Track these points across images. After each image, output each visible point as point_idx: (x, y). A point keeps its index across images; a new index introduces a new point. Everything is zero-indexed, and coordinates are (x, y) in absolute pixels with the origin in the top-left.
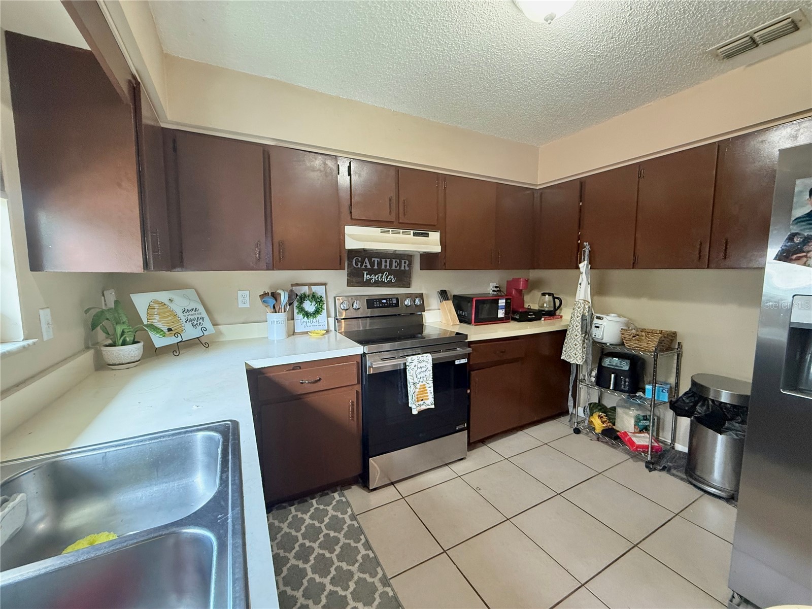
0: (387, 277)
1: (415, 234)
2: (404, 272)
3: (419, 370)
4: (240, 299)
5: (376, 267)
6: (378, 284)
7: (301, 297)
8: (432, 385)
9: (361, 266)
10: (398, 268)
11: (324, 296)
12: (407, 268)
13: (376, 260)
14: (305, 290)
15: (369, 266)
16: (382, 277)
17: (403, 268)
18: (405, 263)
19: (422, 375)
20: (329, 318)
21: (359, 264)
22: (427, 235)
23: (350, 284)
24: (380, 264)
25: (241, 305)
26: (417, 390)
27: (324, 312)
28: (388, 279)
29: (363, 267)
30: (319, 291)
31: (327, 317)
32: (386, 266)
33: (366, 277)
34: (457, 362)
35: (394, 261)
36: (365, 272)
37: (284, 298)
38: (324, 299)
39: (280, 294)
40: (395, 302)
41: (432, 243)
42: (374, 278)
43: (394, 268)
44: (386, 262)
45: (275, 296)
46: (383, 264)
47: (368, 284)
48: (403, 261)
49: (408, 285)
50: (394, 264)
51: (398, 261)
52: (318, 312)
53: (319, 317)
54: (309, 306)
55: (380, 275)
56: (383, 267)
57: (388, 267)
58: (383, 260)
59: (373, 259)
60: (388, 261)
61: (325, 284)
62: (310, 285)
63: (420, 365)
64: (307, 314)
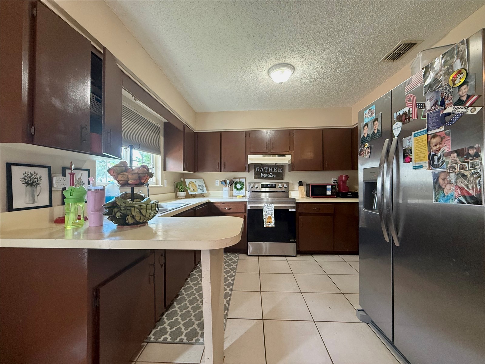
0: (271, 175)
1: (278, 156)
2: (280, 173)
3: (268, 210)
4: (216, 183)
5: (266, 171)
6: (267, 178)
7: (235, 182)
8: (274, 217)
9: (260, 170)
10: (277, 171)
11: (244, 182)
12: (281, 171)
13: (266, 168)
14: (238, 180)
15: (263, 171)
16: (269, 175)
17: (279, 171)
18: (280, 169)
19: (269, 212)
20: (246, 191)
21: (259, 170)
22: (285, 156)
23: (255, 178)
24: (268, 170)
25: (216, 185)
26: (267, 218)
27: (244, 189)
28: (272, 176)
29: (260, 171)
30: (243, 180)
31: (245, 191)
32: (271, 171)
33: (262, 175)
34: (290, 210)
35: (274, 168)
36: (261, 173)
37: (228, 182)
38: (244, 184)
39: (226, 181)
40: (274, 186)
41: (287, 159)
42: (265, 176)
43: (274, 171)
44: (271, 169)
45: (225, 181)
46: (270, 170)
47: (263, 178)
48: (279, 168)
49: (282, 179)
50: (274, 170)
51: (277, 168)
52: (242, 188)
53: (242, 190)
54: (239, 186)
55: (268, 174)
56: (269, 171)
57: (272, 171)
58: (269, 168)
59: (265, 168)
60: (272, 168)
61: (245, 178)
62: (239, 178)
63: (268, 208)
64: (237, 189)
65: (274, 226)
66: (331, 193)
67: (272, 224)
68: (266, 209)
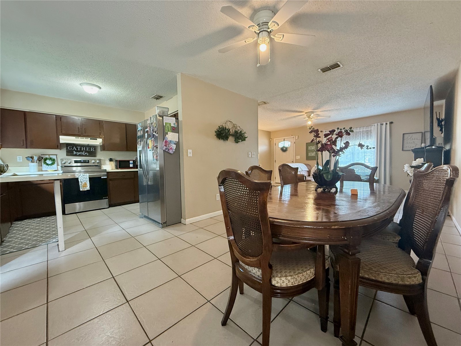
0: (84, 153)
1: (90, 139)
2: (92, 152)
3: (83, 178)
4: (18, 159)
5: (79, 150)
6: (80, 155)
7: (45, 159)
8: (89, 183)
9: (72, 149)
10: (89, 150)
11: (56, 159)
12: (93, 150)
13: (79, 147)
14: (47, 156)
15: (76, 149)
16: (82, 153)
17: (91, 150)
18: (92, 149)
19: (85, 179)
20: (58, 166)
21: (71, 148)
22: (96, 139)
23: (67, 155)
24: (81, 149)
25: (18, 161)
26: (83, 184)
27: (56, 164)
28: (85, 154)
29: (73, 149)
30: (54, 157)
31: (57, 166)
32: (83, 149)
33: (75, 153)
34: (102, 177)
35: (87, 148)
36: (74, 152)
37: (36, 158)
38: (56, 160)
39: (34, 157)
40: (88, 161)
41: (99, 142)
42: (78, 153)
43: (87, 150)
44: (83, 148)
45: (32, 158)
47: (76, 155)
48: (91, 148)
49: (95, 156)
50: (87, 149)
51: (89, 148)
52: (52, 164)
53: (53, 166)
54: (48, 162)
55: (81, 152)
56: (82, 150)
57: (85, 150)
58: (82, 148)
59: (77, 147)
60: (85, 148)
61: (56, 155)
62: (49, 155)
63: (83, 177)
64: (48, 164)
65: (89, 189)
66: (133, 166)
67: (88, 188)
68: (82, 177)
